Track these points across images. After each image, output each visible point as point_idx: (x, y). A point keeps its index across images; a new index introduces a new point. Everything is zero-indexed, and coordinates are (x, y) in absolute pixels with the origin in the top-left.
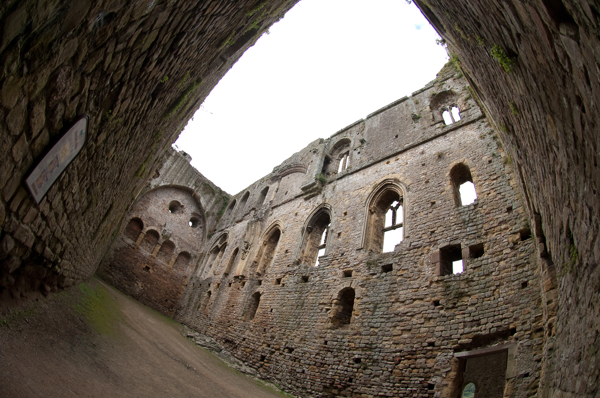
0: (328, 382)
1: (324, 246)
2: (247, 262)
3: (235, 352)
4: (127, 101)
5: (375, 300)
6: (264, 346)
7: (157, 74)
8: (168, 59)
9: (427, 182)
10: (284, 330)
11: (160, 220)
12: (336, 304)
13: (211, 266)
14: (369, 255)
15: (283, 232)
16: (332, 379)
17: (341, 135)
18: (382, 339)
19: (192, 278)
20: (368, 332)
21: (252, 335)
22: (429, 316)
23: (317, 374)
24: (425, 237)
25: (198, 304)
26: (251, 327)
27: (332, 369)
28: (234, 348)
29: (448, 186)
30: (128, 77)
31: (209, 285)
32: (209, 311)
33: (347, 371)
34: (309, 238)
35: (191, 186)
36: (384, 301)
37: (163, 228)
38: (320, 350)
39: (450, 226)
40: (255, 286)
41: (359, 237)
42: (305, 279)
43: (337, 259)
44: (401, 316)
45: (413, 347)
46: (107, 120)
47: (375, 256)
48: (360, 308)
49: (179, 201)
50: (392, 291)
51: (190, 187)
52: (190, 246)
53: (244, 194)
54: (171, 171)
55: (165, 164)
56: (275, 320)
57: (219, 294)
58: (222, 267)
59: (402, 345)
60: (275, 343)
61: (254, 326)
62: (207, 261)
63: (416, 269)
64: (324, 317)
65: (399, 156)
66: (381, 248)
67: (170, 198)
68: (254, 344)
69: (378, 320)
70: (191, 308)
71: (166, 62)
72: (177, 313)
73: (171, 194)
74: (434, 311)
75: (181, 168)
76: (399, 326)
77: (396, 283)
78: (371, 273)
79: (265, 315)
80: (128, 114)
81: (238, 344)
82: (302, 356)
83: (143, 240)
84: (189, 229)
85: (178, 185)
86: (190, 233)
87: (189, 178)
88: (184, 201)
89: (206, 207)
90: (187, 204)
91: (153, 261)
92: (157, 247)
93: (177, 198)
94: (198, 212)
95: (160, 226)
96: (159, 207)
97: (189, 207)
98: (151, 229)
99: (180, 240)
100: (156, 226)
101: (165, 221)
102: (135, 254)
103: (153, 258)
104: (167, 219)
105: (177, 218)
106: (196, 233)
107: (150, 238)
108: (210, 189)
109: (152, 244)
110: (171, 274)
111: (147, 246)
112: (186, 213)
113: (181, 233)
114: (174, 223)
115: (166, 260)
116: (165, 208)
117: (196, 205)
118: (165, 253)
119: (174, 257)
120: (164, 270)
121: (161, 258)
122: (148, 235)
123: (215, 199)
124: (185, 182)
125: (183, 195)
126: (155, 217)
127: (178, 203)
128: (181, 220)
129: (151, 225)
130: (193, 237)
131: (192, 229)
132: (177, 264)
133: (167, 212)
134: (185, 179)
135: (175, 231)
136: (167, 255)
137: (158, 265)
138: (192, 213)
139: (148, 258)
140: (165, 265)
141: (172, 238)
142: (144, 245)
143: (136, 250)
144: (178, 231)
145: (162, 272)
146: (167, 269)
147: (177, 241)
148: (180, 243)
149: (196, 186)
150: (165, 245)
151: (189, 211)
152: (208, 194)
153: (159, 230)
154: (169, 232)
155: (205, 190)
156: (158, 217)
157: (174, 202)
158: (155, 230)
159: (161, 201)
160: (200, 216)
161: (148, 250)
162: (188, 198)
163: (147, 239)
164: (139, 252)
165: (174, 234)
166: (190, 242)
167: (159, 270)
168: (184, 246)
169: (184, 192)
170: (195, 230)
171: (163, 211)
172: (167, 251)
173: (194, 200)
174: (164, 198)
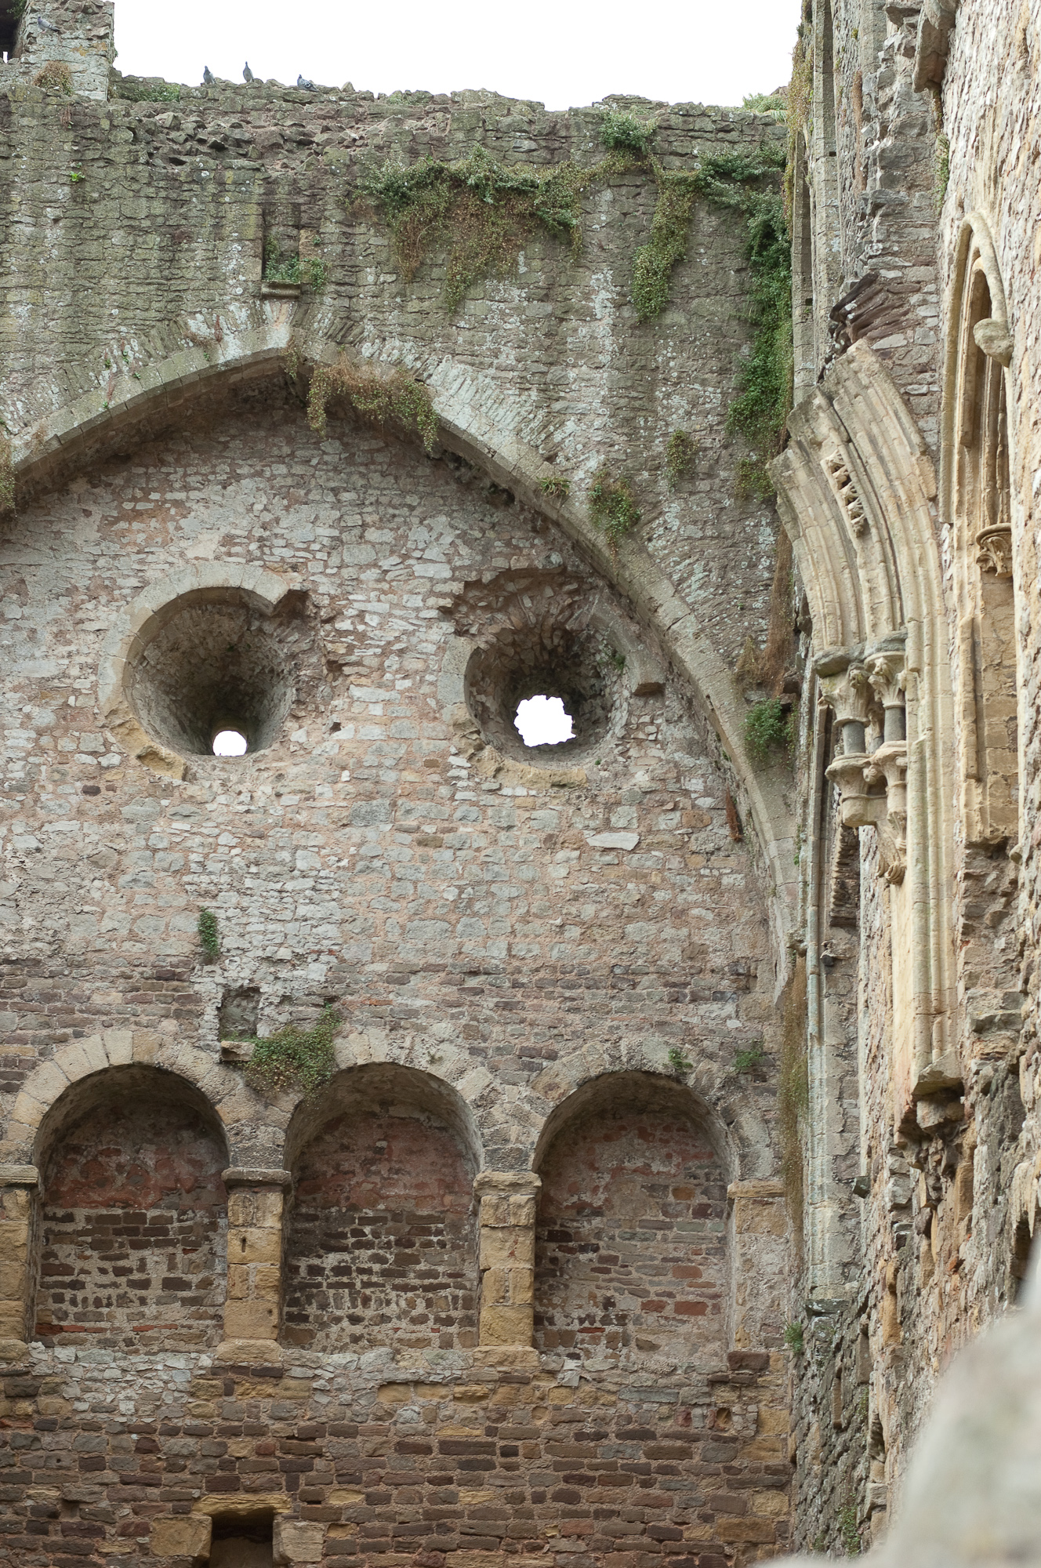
35: (243, 333)
49: (226, 575)
51: (232, 350)
52: (624, 978)
67: (103, 615)
73: (81, 574)
83: (56, 1257)
84: (518, 801)
85: (80, 426)
86: (544, 836)
87: (154, 263)
88: (276, 535)
89: (558, 437)
90: (334, 553)
91: (271, 1418)
92: (248, 1236)
93: (181, 562)
94: (521, 549)
95: (153, 988)
96: (29, 799)
97: (375, 565)
98: (74, 1086)
99: (473, 982)
100: (110, 1019)
101: (184, 895)
102: (22, 1462)
103: (257, 1379)
104: (193, 857)
105: (311, 775)
106: (618, 803)
107: (128, 1178)
108: (473, 210)
109: (182, 1230)
110: (544, 1434)
111: (145, 1284)
112: (383, 653)
113: (438, 912)
114: (299, 852)
115: (442, 1303)
116: (104, 762)
117: (441, 482)
118: (389, 1243)
119: (492, 1222)
120: (449, 1432)
121: (369, 1313)
122: (84, 1172)
123: (609, 278)
124: (143, 330)
125: (230, 488)
126: (42, 935)
127: (230, 610)
128: (360, 764)
129: (40, 1043)
130: (608, 858)
131: (557, 779)
132: (594, 1270)
133: (154, 784)
134: (115, 311)
135: (356, 927)
136: (429, 1244)
137: (343, 1426)
138: (456, 605)
139: (189, 1421)
140: (438, 1379)
141: (365, 1025)
142: (105, 1302)
143: (18, 1418)
144: (391, 904)
145: (431, 1481)
146: (476, 1407)
147: (443, 1028)
148: (486, 1020)
149: (298, 287)
150: (345, 1148)
151: (397, 612)
152: (488, 283)
153: (168, 1039)
154: (295, 984)
155: (422, 264)
156: (78, 909)
157: (176, 620)
158: (129, 1066)
159: (16, 714)
160: (560, 575)
161: (167, 1332)
162: (302, 482)
163: (101, 1219)
164: (54, 1422)
165: (369, 968)
166: (600, 940)
167: (382, 1472)
168: (556, 1031)
169: (226, 445)
170: (598, 763)
171: (103, 809)
172: (407, 1198)
173: (387, 445)
174: (30, 664)
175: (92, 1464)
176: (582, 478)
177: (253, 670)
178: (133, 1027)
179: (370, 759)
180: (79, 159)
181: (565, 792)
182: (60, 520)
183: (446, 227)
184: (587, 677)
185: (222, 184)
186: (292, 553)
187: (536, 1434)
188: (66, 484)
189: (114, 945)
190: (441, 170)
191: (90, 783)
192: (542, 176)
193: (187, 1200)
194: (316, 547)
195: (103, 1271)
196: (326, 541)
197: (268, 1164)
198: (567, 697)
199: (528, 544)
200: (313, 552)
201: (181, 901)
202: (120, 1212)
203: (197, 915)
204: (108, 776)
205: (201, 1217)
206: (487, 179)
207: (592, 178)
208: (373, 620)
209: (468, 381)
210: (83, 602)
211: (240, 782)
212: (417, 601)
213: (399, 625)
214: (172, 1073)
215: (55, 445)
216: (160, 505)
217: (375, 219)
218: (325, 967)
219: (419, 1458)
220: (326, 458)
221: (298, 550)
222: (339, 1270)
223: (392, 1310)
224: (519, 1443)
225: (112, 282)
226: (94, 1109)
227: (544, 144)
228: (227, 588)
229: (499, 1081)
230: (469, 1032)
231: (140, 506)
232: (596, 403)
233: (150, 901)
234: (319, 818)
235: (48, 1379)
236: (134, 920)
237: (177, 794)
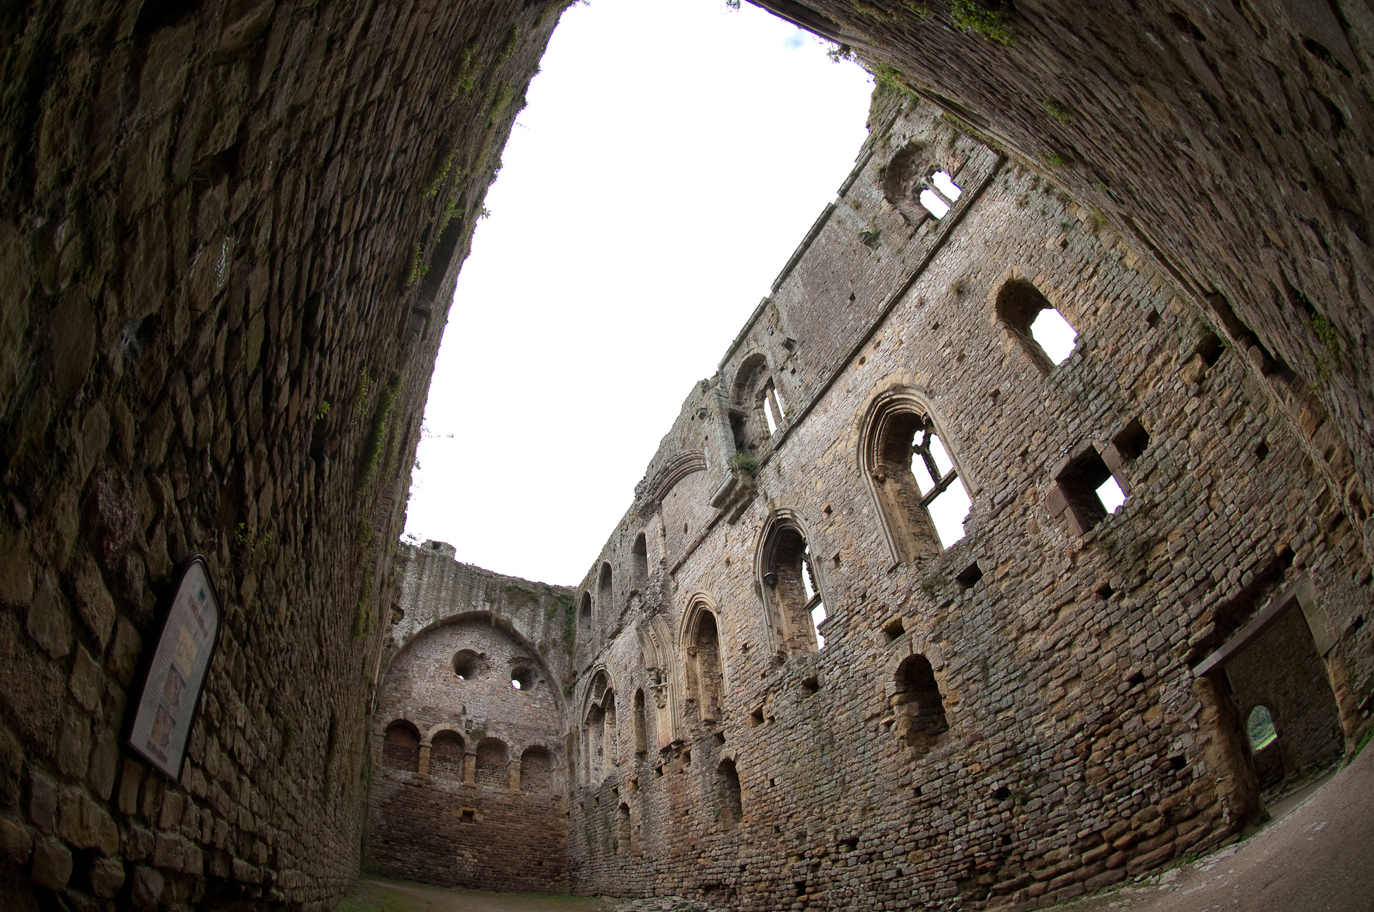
0: (960, 867)
1: (817, 600)
2: (673, 710)
3: (736, 903)
4: (265, 490)
5: (976, 654)
6: (792, 861)
7: (301, 407)
8: (311, 365)
9: (961, 358)
10: (817, 810)
11: (449, 704)
12: (900, 703)
13: (600, 752)
14: (920, 569)
15: (719, 613)
16: (966, 857)
17: (739, 354)
18: (1030, 723)
19: (572, 795)
20: (996, 726)
21: (754, 851)
22: (1104, 625)
23: (931, 864)
24: (1013, 472)
25: (611, 841)
26: (746, 836)
27: (957, 837)
28: (730, 896)
29: (1008, 344)
30: (246, 439)
31: (616, 791)
32: (642, 844)
33: (990, 825)
34: (778, 598)
35: (481, 606)
36: (997, 647)
37: (463, 718)
38: (914, 813)
39: (1054, 422)
40: (714, 750)
41: (880, 543)
42: (812, 686)
43: (858, 612)
44: (1046, 658)
45: (1103, 706)
46: (243, 546)
47: (933, 566)
48: (954, 686)
49: (471, 648)
50: (1002, 618)
51: (479, 609)
52: (537, 729)
53: (599, 571)
54: (422, 593)
55: (405, 585)
56: (788, 798)
57: (645, 801)
58: (625, 743)
59: (1077, 715)
60: (813, 845)
61: (751, 833)
62: (587, 745)
63: (1029, 547)
64: (888, 743)
65: (879, 336)
66: (936, 542)
67: (449, 650)
68: (768, 867)
69: (1004, 690)
70: (599, 855)
71: (309, 374)
72: (574, 880)
73: (446, 642)
74: (1109, 610)
75: (442, 578)
76: (1051, 680)
77: (1002, 597)
78: (941, 603)
79: (764, 798)
80: (281, 517)
81: (736, 884)
82: (882, 843)
83: (434, 760)
84: (519, 696)
85: (451, 616)
86: (524, 703)
87: (467, 593)
88: (480, 643)
89: (533, 635)
90: (490, 648)
91: (473, 795)
92: (469, 764)
93: (463, 644)
94: (524, 654)
95: (454, 717)
96: (433, 679)
97: (497, 651)
98: (439, 731)
99: (510, 726)
100: (446, 721)
101: (460, 702)
102: (428, 795)
103: (471, 789)
104: (462, 696)
105: (483, 685)
106: (537, 700)
107: (447, 750)
108: (521, 595)
109: (454, 760)
111: (447, 769)
112: (496, 667)
113: (505, 713)
114: (481, 699)
116: (447, 676)
117: (510, 639)
118: (491, 769)
119: (512, 768)
120: (506, 803)
121: (491, 780)
122: (440, 747)
123: (544, 610)
124: (464, 602)
125: (473, 633)
126: (434, 704)
127: (471, 654)
128: (491, 685)
129: (433, 723)
130: (535, 709)
132: (530, 778)
133: (456, 681)
134: (460, 598)
135: (490, 713)
137: (486, 799)
138: (509, 661)
139: (459, 794)
140: (503, 793)
141: (491, 730)
142: (440, 770)
143: (428, 788)
144: (497, 710)
145: (502, 810)
146: (510, 799)
147: (505, 733)
148: (512, 733)
149: (491, 601)
150: (486, 751)
152: (523, 607)
153: (456, 727)
154: (479, 721)
155: (513, 601)
156: (441, 701)
157: (462, 654)
158: (449, 730)
159: (432, 664)
160: (527, 660)
161: (455, 778)
162: (485, 635)
163: (441, 756)
164: (434, 790)
165: (492, 720)
166: (533, 723)
167: (494, 808)
168: (525, 737)
170: (532, 692)
171: (447, 684)
172: (495, 762)
173: (503, 631)
174: (435, 656)
175: (441, 798)
176: (537, 643)
177: (470, 666)
178: (450, 723)
179: (494, 685)
181: (527, 696)
182: (445, 632)
183: (517, 596)
184: (528, 678)
185: (480, 580)
186: (482, 646)
187: (521, 805)
189: (447, 708)
190: (517, 586)
191: (444, 679)
192: (533, 592)
193: (454, 756)
195: (441, 765)
196: (488, 646)
197: (473, 752)
198: (523, 681)
202: (444, 756)
203: (462, 706)
205: (461, 759)
206: (523, 591)
207: (541, 594)
208: (496, 661)
209: (519, 623)
210: (446, 647)
212: (504, 659)
213: (500, 662)
214: (457, 733)
215: (447, 618)
216: (460, 633)
217: (505, 592)
218: (484, 719)
219: (500, 806)
220: (492, 631)
222: (485, 772)
224: (518, 806)
225: (460, 592)
226: (441, 737)
227: (533, 587)
228: (472, 650)
229: (514, 744)
230: (510, 735)
231: (457, 633)
232: (540, 631)
233: (454, 702)
234: (485, 693)
235: (433, 782)
236: (451, 704)
237: (460, 684)
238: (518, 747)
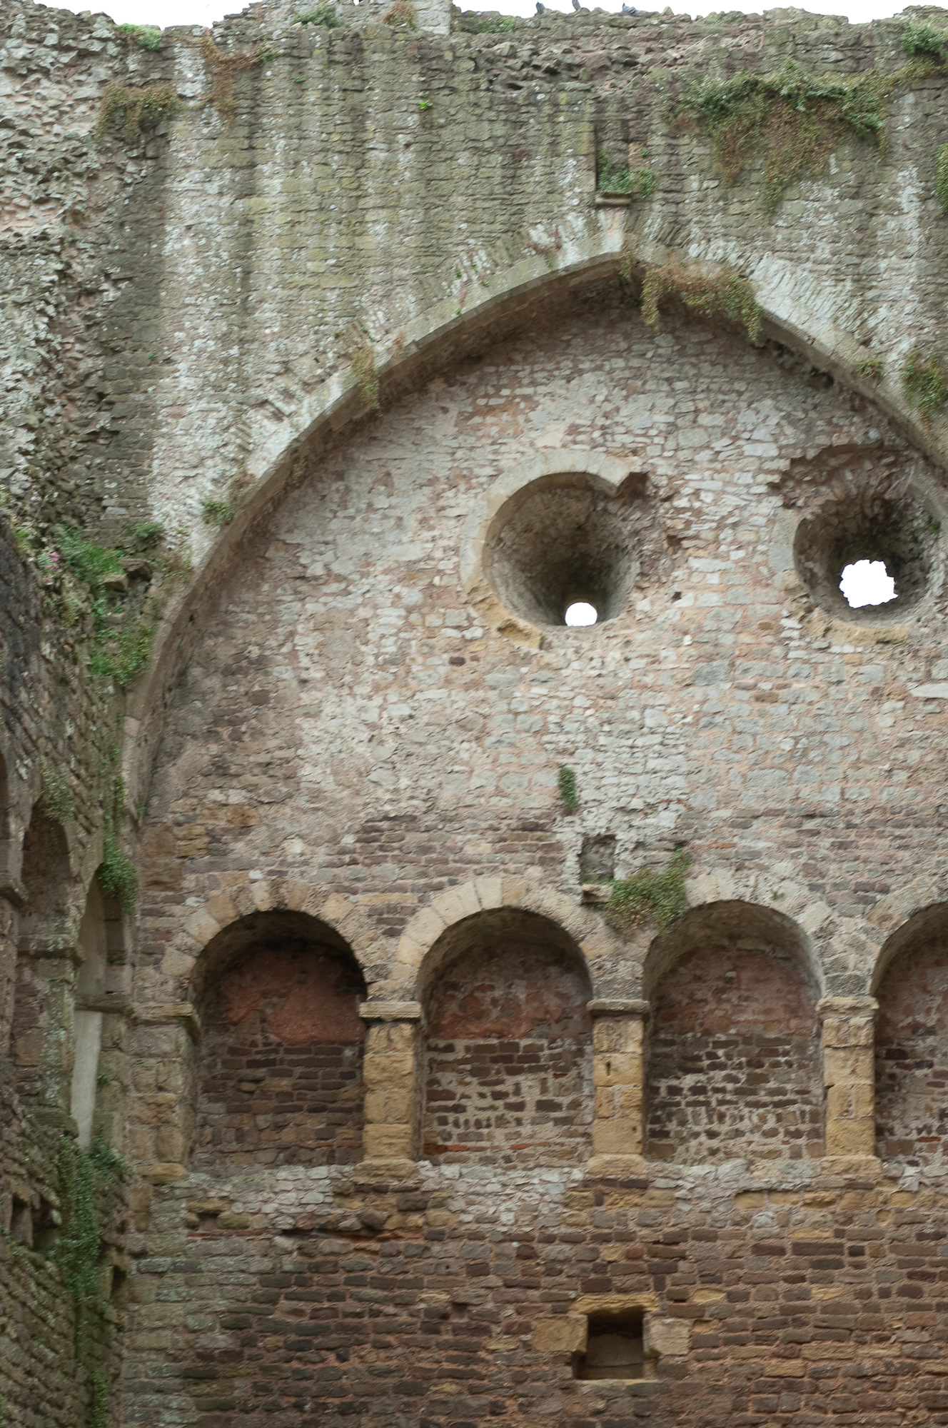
35: (580, 240)
49: (574, 461)
51: (571, 256)
67: (462, 502)
73: (441, 466)
83: (438, 1083)
84: (846, 658)
85: (436, 332)
86: (871, 688)
87: (497, 180)
88: (617, 423)
89: (872, 323)
90: (671, 437)
91: (639, 1225)
92: (612, 1060)
93: (530, 451)
94: (841, 427)
95: (519, 838)
96: (401, 671)
97: (708, 447)
98: (451, 929)
99: (810, 825)
100: (481, 868)
101: (543, 752)
102: (415, 1268)
103: (625, 1191)
104: (552, 718)
105: (656, 640)
106: (938, 657)
107: (502, 1010)
108: (786, 118)
109: (552, 1057)
110: (888, 1235)
111: (520, 1107)
112: (717, 528)
113: (777, 761)
114: (648, 712)
115: (791, 1117)
116: (468, 634)
117: (766, 368)
118: (740, 1064)
119: (834, 1043)
120: (801, 1235)
121: (724, 1128)
122: (462, 1007)
123: (915, 175)
124: (490, 242)
125: (573, 382)
126: (416, 794)
127: (578, 493)
128: (700, 629)
129: (419, 891)
130: (930, 707)
131: (881, 636)
132: (930, 1084)
133: (514, 653)
134: (464, 226)
135: (702, 778)
136: (777, 1064)
137: (704, 1231)
138: (784, 480)
139: (564, 1230)
140: (788, 1186)
141: (713, 866)
142: (484, 1123)
143: (409, 1229)
144: (733, 755)
145: (786, 1280)
146: (825, 1211)
147: (784, 867)
148: (823, 859)
149: (629, 196)
150: (698, 979)
151: (730, 489)
152: (802, 184)
153: (534, 884)
154: (648, 831)
155: (742, 170)
156: (449, 769)
157: (529, 504)
158: (500, 910)
159: (387, 594)
160: (879, 450)
161: (542, 1149)
162: (638, 374)
163: (479, 1049)
164: (442, 1233)
165: (714, 814)
166: (925, 783)
167: (740, 1272)
168: (887, 867)
169: (568, 343)
170: (919, 620)
171: (469, 677)
172: (756, 1022)
173: (715, 337)
174: (398, 549)
175: (479, 1270)
176: (895, 360)
177: (600, 546)
178: (502, 874)
179: (709, 624)
180: (426, 88)
181: (889, 648)
182: (421, 417)
183: (762, 135)
184: (906, 542)
185: (556, 105)
186: (632, 439)
187: (880, 1235)
188: (425, 385)
189: (482, 800)
190: (756, 83)
191: (456, 655)
192: (848, 84)
193: (556, 1030)
194: (653, 432)
195: (482, 1096)
196: (663, 427)
197: (629, 995)
198: (888, 561)
199: (847, 422)
200: (651, 437)
201: (542, 758)
202: (495, 1042)
203: (557, 771)
204: (472, 648)
205: (569, 1044)
206: (799, 88)
207: (896, 83)
208: (707, 498)
209: (788, 276)
210: (444, 491)
211: (592, 649)
212: (748, 478)
213: (731, 501)
214: (537, 915)
215: (414, 349)
216: (510, 400)
217: (697, 130)
218: (675, 815)
219: (774, 1259)
220: (660, 351)
221: (637, 435)
222: (696, 1090)
223: (745, 1125)
224: (865, 1244)
225: (460, 199)
226: (469, 949)
227: (849, 54)
228: (574, 474)
229: (836, 914)
230: (808, 870)
231: (493, 402)
232: (906, 290)
233: (514, 759)
234: (664, 680)
235: (436, 1194)
236: (500, 777)
237: (534, 661)
238: (851, 926)
